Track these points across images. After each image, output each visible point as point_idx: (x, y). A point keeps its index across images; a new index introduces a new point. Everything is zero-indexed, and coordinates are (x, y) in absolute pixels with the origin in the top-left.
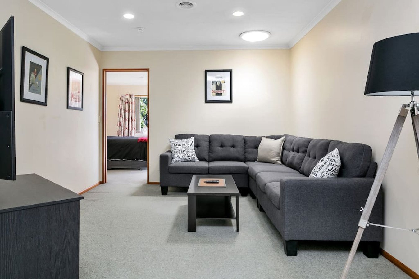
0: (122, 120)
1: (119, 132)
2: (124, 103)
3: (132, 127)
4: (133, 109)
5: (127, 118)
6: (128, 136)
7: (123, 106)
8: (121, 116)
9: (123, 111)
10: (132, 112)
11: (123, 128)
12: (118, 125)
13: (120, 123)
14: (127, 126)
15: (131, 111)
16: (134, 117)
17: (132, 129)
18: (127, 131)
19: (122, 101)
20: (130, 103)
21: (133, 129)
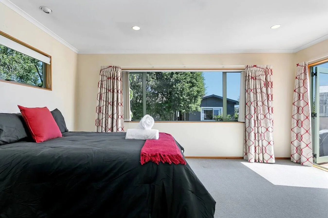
0: (103, 103)
1: (99, 122)
2: (105, 78)
3: (117, 114)
4: (119, 88)
5: (110, 100)
6: (112, 130)
7: (105, 83)
8: (100, 98)
9: (104, 91)
10: (118, 92)
11: (104, 116)
12: (97, 111)
13: (100, 108)
14: (110, 113)
15: (115, 91)
16: (121, 100)
17: (118, 117)
18: (110, 120)
19: (102, 75)
20: (114, 79)
21: (120, 117)
